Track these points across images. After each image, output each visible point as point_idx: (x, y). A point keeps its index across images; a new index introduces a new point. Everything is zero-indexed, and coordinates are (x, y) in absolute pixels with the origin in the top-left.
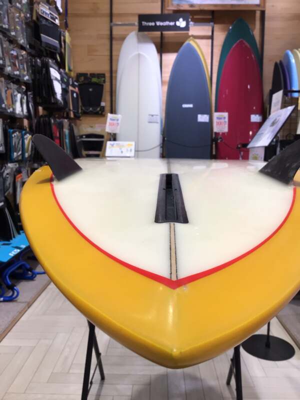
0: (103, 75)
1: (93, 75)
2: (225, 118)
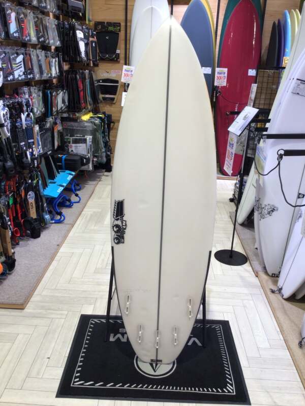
0: (119, 25)
1: (110, 24)
2: (224, 73)
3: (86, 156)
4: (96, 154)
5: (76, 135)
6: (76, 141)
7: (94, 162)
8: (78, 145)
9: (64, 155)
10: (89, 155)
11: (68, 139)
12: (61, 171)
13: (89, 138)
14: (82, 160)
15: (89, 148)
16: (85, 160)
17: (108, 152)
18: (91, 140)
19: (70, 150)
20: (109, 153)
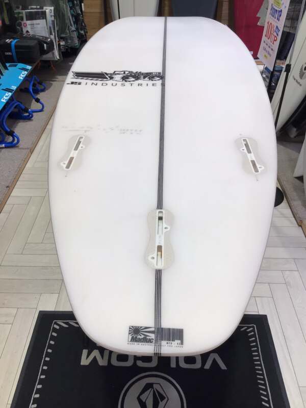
3: (47, 38)
4: (63, 35)
5: (30, 7)
6: (31, 17)
7: (62, 47)
8: (35, 22)
9: (14, 38)
10: (52, 37)
11: (19, 13)
12: (10, 66)
13: (49, 10)
14: (42, 46)
15: (52, 26)
16: (45, 45)
17: (81, 30)
18: (53, 15)
19: (24, 30)
20: (82, 32)
